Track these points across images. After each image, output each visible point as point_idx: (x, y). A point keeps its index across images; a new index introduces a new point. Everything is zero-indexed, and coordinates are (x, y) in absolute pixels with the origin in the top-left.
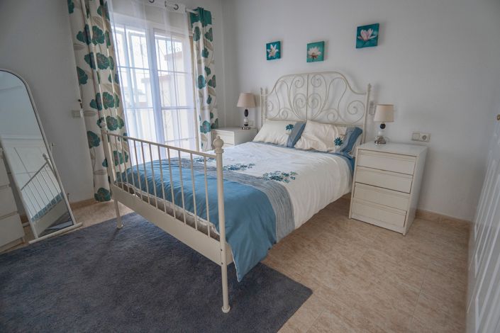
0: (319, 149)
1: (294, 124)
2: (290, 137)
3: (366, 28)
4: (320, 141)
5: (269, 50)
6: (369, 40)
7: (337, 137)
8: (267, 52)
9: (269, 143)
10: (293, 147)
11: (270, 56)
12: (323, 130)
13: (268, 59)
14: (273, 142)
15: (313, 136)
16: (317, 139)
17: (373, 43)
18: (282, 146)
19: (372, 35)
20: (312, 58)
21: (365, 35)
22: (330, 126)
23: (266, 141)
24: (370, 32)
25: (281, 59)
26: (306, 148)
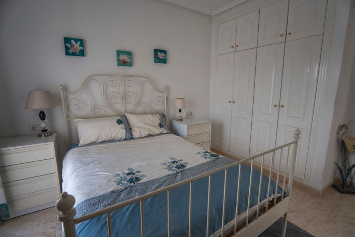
0: (154, 134)
1: (119, 118)
2: (126, 130)
3: (161, 51)
4: (151, 128)
5: (68, 45)
6: (163, 59)
8: (66, 47)
9: (103, 142)
10: (132, 138)
11: (70, 51)
12: (147, 119)
13: (67, 54)
14: (109, 139)
15: (144, 125)
16: (149, 127)
17: (164, 61)
18: (120, 140)
19: (164, 57)
21: (161, 55)
22: (150, 115)
23: (99, 141)
24: (163, 54)
26: (144, 135)
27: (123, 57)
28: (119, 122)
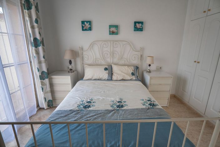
0: (126, 79)
1: (107, 67)
2: (108, 74)
3: (139, 23)
4: (125, 75)
5: (83, 25)
6: (140, 28)
7: (132, 72)
8: (82, 26)
9: (95, 80)
10: (111, 80)
11: (84, 28)
12: (124, 69)
13: (83, 30)
14: (98, 78)
15: (121, 72)
16: (124, 74)
17: (141, 30)
18: (104, 80)
19: (141, 26)
20: (112, 33)
21: (138, 26)
22: (126, 66)
23: (93, 79)
24: (140, 25)
25: (91, 31)
26: (119, 79)
27: (113, 29)
28: (106, 69)
